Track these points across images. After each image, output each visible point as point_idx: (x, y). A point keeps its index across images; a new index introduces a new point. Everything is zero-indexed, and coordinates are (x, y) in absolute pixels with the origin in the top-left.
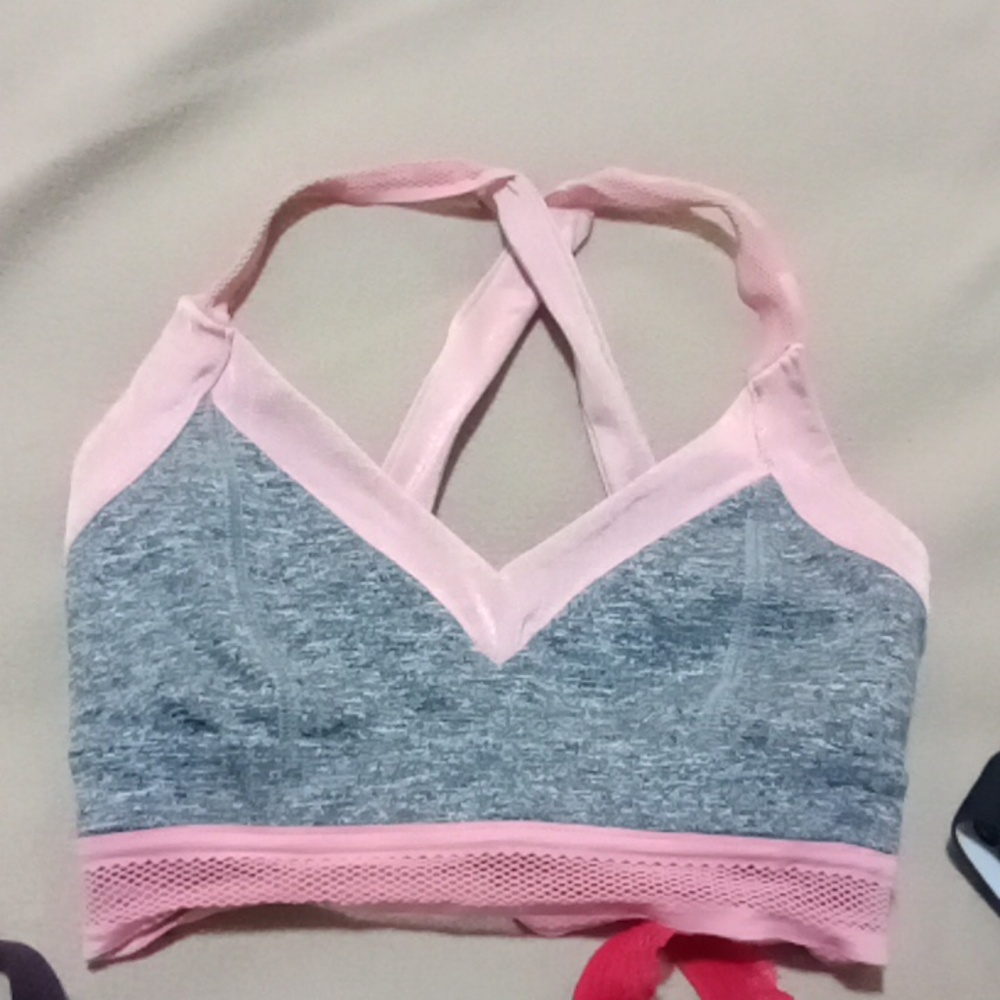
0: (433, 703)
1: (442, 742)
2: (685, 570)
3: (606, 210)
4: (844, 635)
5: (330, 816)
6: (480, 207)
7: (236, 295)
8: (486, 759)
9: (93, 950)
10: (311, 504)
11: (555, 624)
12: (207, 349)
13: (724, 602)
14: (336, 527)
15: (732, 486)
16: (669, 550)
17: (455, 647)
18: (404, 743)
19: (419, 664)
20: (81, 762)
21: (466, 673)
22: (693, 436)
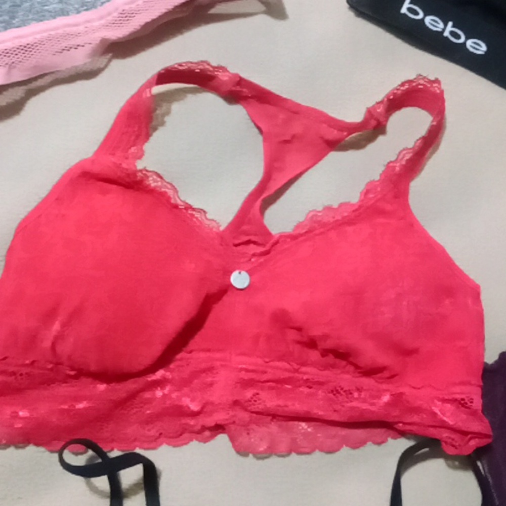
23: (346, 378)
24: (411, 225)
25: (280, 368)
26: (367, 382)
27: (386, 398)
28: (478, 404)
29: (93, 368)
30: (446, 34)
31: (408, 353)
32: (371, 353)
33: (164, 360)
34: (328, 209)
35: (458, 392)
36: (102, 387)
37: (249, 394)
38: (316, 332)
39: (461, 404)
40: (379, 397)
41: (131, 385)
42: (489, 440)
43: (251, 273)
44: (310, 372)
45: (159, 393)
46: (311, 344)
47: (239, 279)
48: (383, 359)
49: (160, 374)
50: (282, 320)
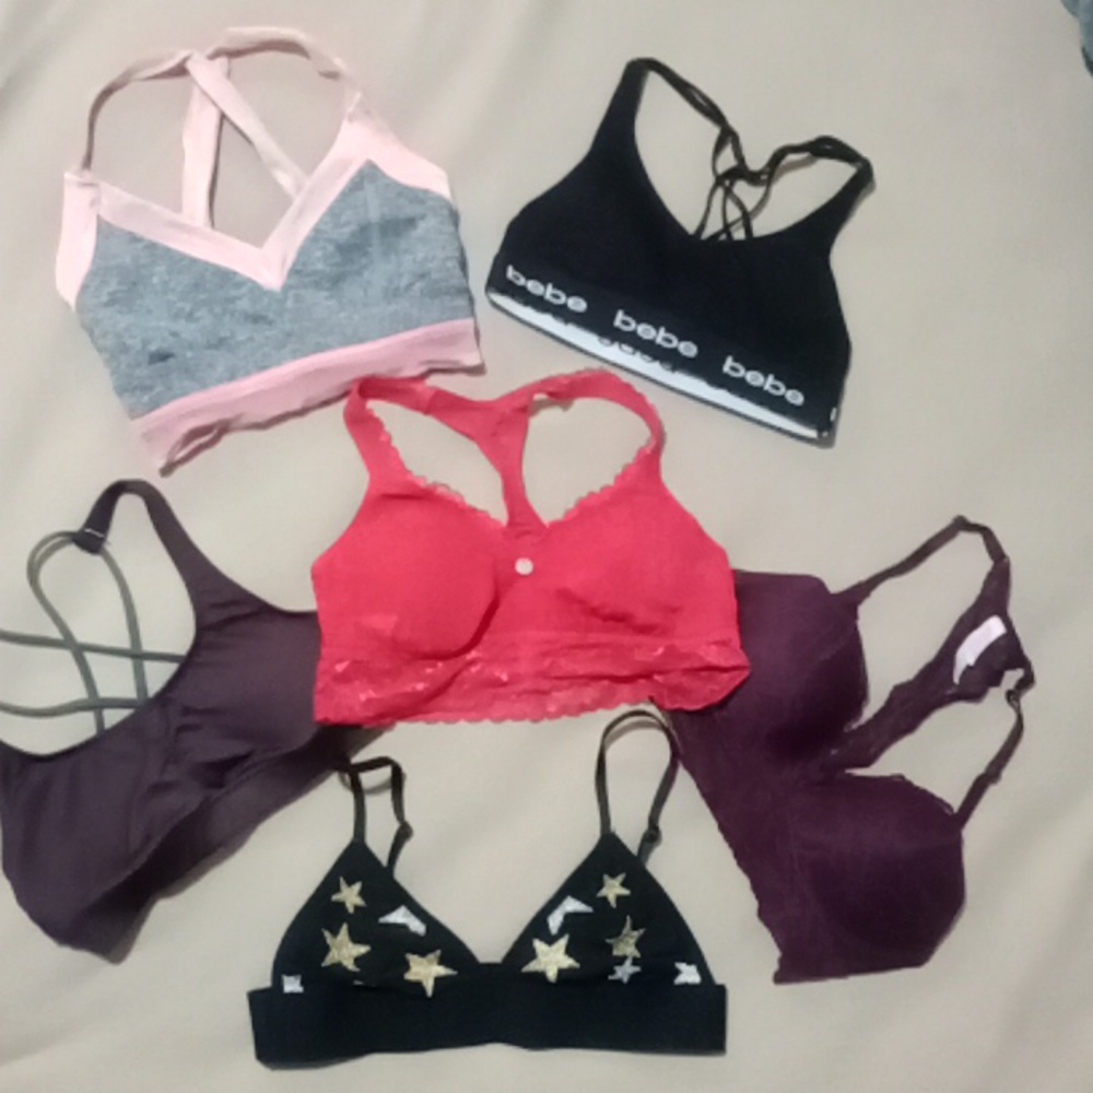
0: (257, 319)
1: (268, 333)
2: (344, 219)
3: (233, 54)
4: (422, 226)
5: (232, 377)
6: (180, 71)
7: (88, 161)
8: (289, 335)
9: (161, 463)
10: (168, 250)
11: (294, 264)
12: (88, 194)
13: (364, 229)
14: (183, 257)
15: (352, 171)
16: (333, 213)
17: (256, 290)
18: (251, 339)
19: (244, 305)
20: (121, 390)
21: (266, 300)
22: (321, 159)
23: (627, 639)
24: (666, 500)
25: (572, 637)
26: (641, 639)
27: (660, 651)
28: (736, 642)
29: (427, 648)
30: (659, 340)
31: (675, 610)
32: (643, 615)
33: (475, 642)
34: (591, 495)
35: (717, 637)
36: (440, 664)
37: (547, 662)
38: (596, 603)
39: (723, 643)
40: (655, 650)
41: (456, 664)
42: (746, 673)
43: (533, 559)
44: (593, 638)
45: (474, 669)
46: (594, 612)
47: (524, 567)
48: (655, 618)
49: (473, 654)
50: (565, 596)
